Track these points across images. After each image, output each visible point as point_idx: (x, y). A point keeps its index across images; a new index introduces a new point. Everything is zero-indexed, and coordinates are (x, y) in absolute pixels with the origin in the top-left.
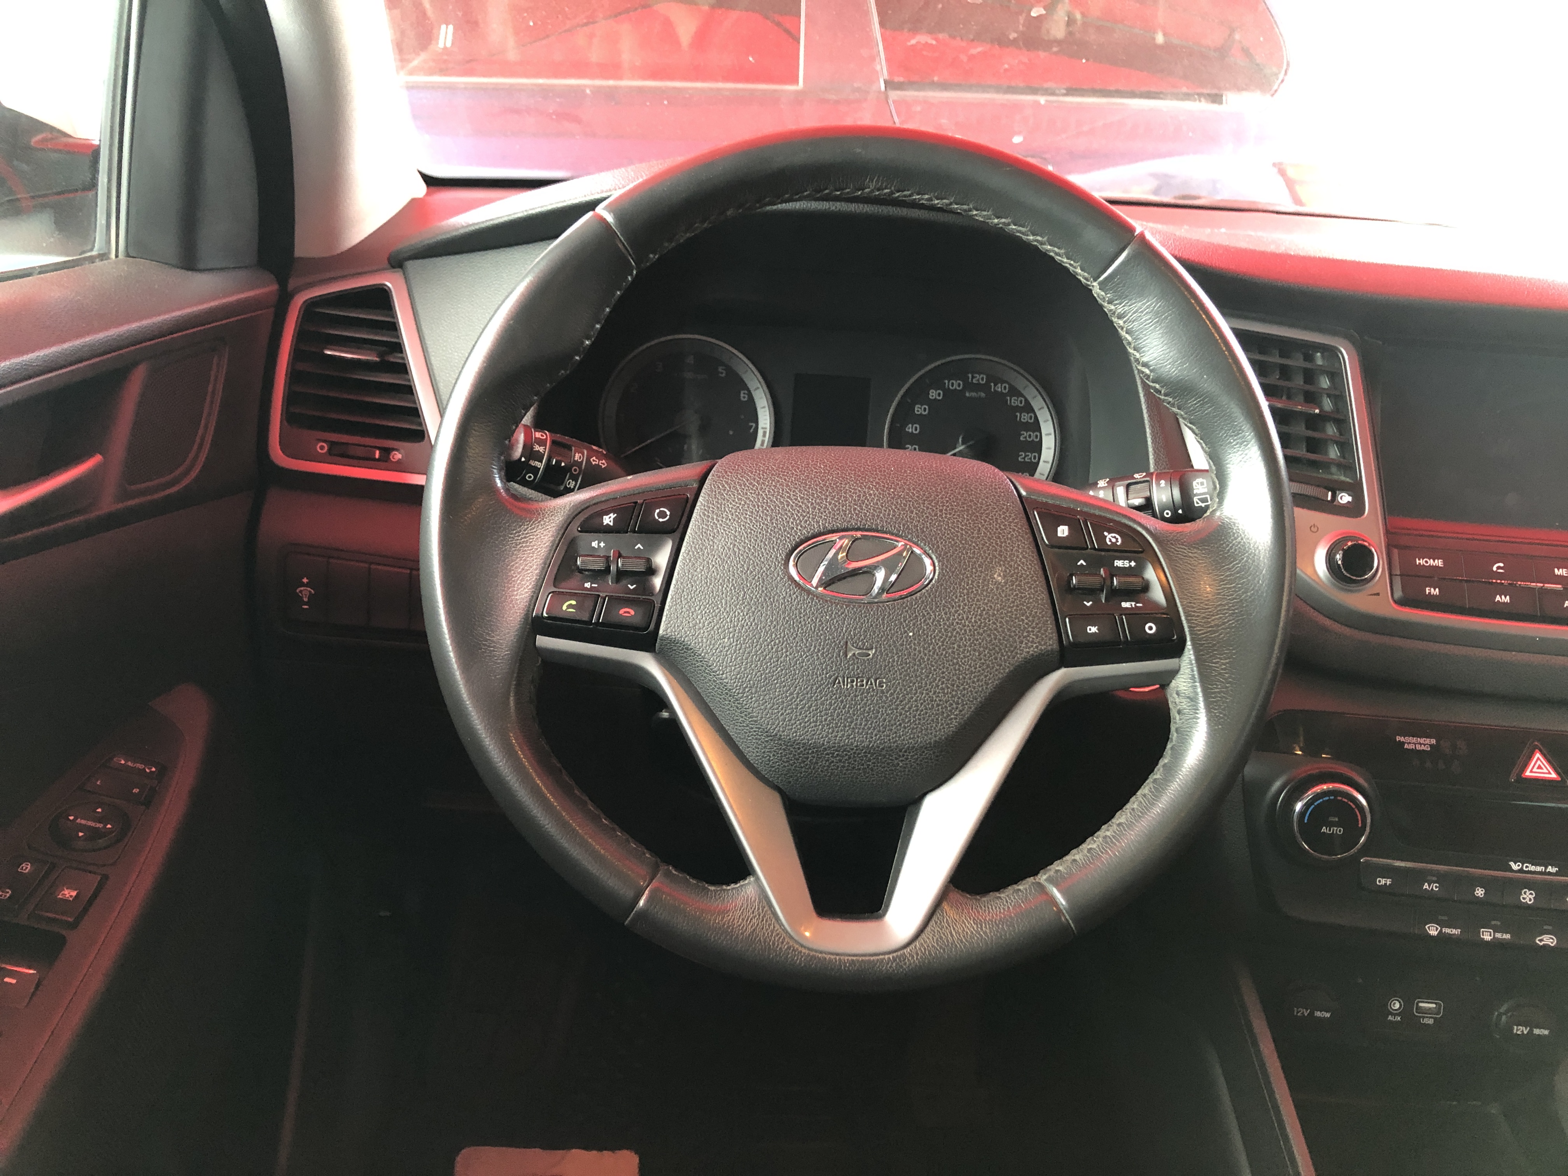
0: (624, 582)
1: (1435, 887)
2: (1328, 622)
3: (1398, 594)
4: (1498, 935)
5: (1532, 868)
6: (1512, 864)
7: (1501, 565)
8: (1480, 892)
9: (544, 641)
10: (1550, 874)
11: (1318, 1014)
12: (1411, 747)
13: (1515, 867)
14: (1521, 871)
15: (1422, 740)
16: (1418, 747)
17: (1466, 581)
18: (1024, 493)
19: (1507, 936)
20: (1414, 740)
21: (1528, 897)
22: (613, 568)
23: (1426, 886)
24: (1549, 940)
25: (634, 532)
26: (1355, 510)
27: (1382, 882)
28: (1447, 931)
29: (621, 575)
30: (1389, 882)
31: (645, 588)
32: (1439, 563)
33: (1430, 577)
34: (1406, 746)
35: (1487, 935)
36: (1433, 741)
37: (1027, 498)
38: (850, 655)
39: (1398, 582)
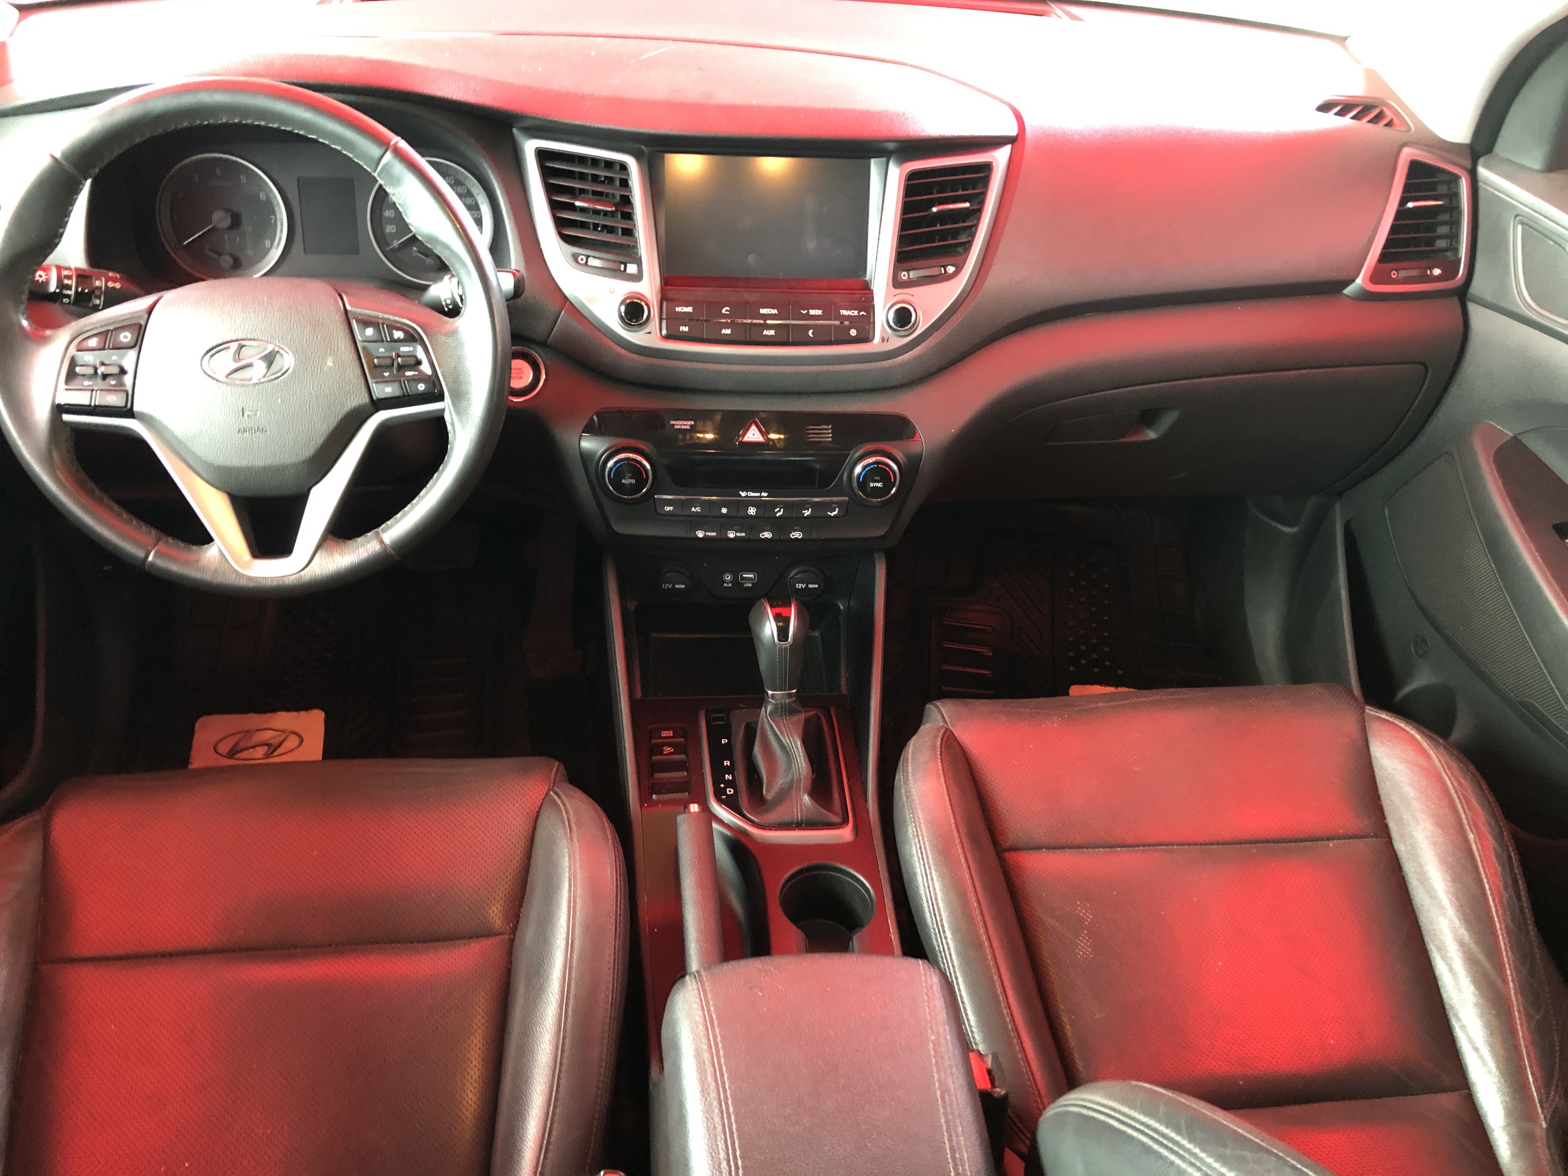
0: (108, 380)
1: (698, 509)
2: (623, 351)
3: (664, 332)
4: (738, 534)
5: (753, 494)
6: (741, 493)
7: (728, 308)
8: (724, 511)
9: (66, 417)
10: (763, 497)
11: (677, 586)
12: (679, 427)
13: (743, 494)
14: (747, 496)
15: (685, 423)
16: (683, 427)
17: (705, 321)
18: (348, 308)
19: (743, 534)
20: (681, 422)
21: (752, 511)
22: (99, 372)
23: (693, 509)
24: (767, 535)
25: (109, 348)
26: (638, 277)
27: (668, 509)
28: (709, 534)
29: (105, 377)
30: (672, 508)
31: (121, 384)
32: (689, 309)
33: (684, 318)
34: (676, 427)
35: (731, 535)
36: (693, 423)
37: (350, 311)
38: (246, 415)
39: (664, 323)
